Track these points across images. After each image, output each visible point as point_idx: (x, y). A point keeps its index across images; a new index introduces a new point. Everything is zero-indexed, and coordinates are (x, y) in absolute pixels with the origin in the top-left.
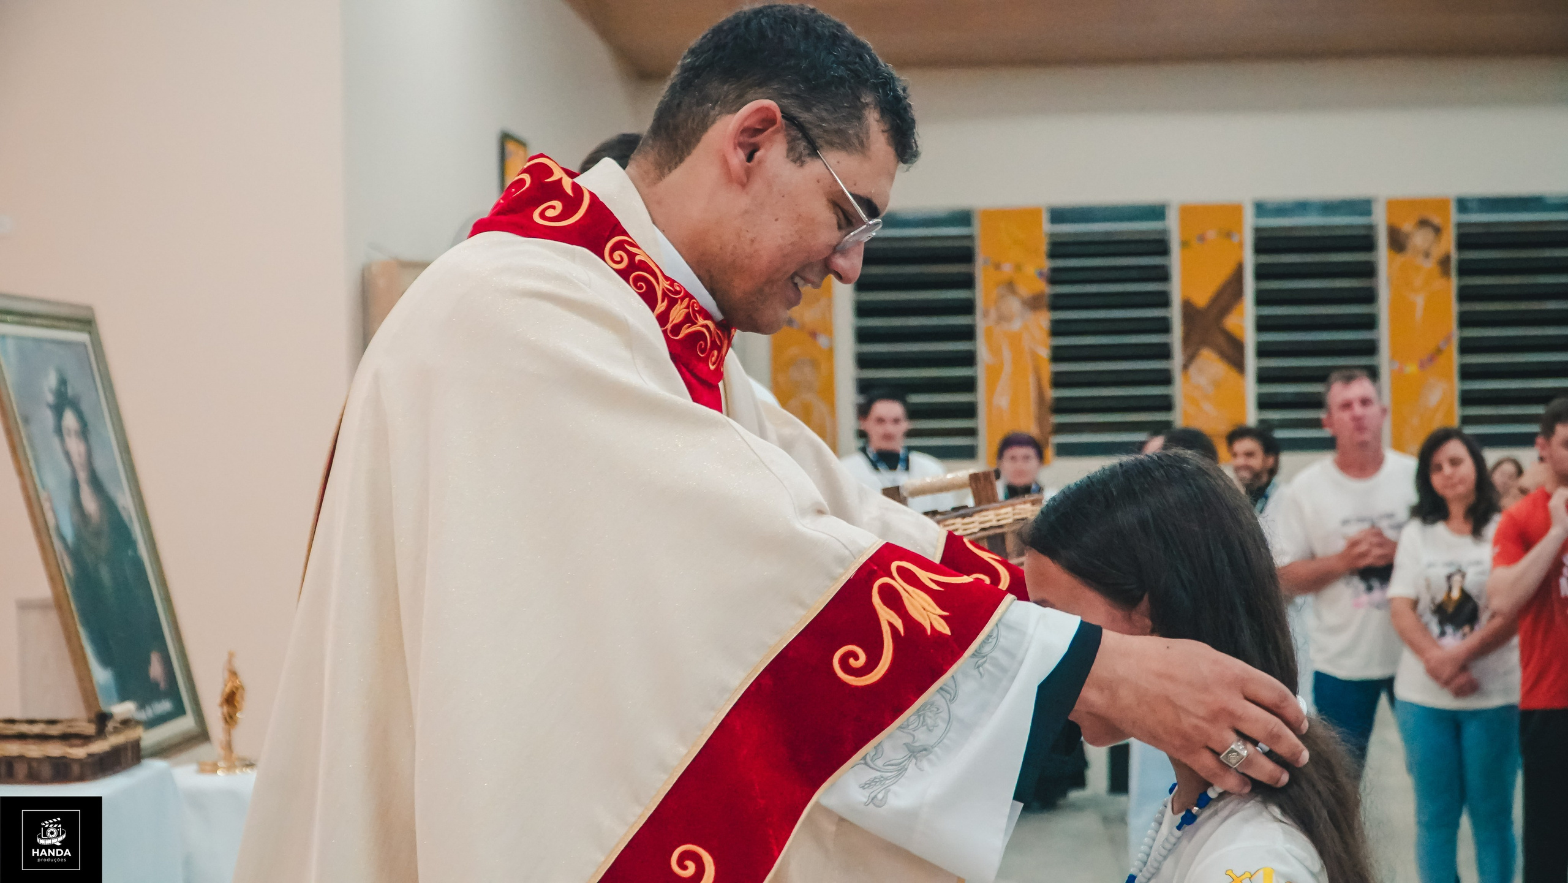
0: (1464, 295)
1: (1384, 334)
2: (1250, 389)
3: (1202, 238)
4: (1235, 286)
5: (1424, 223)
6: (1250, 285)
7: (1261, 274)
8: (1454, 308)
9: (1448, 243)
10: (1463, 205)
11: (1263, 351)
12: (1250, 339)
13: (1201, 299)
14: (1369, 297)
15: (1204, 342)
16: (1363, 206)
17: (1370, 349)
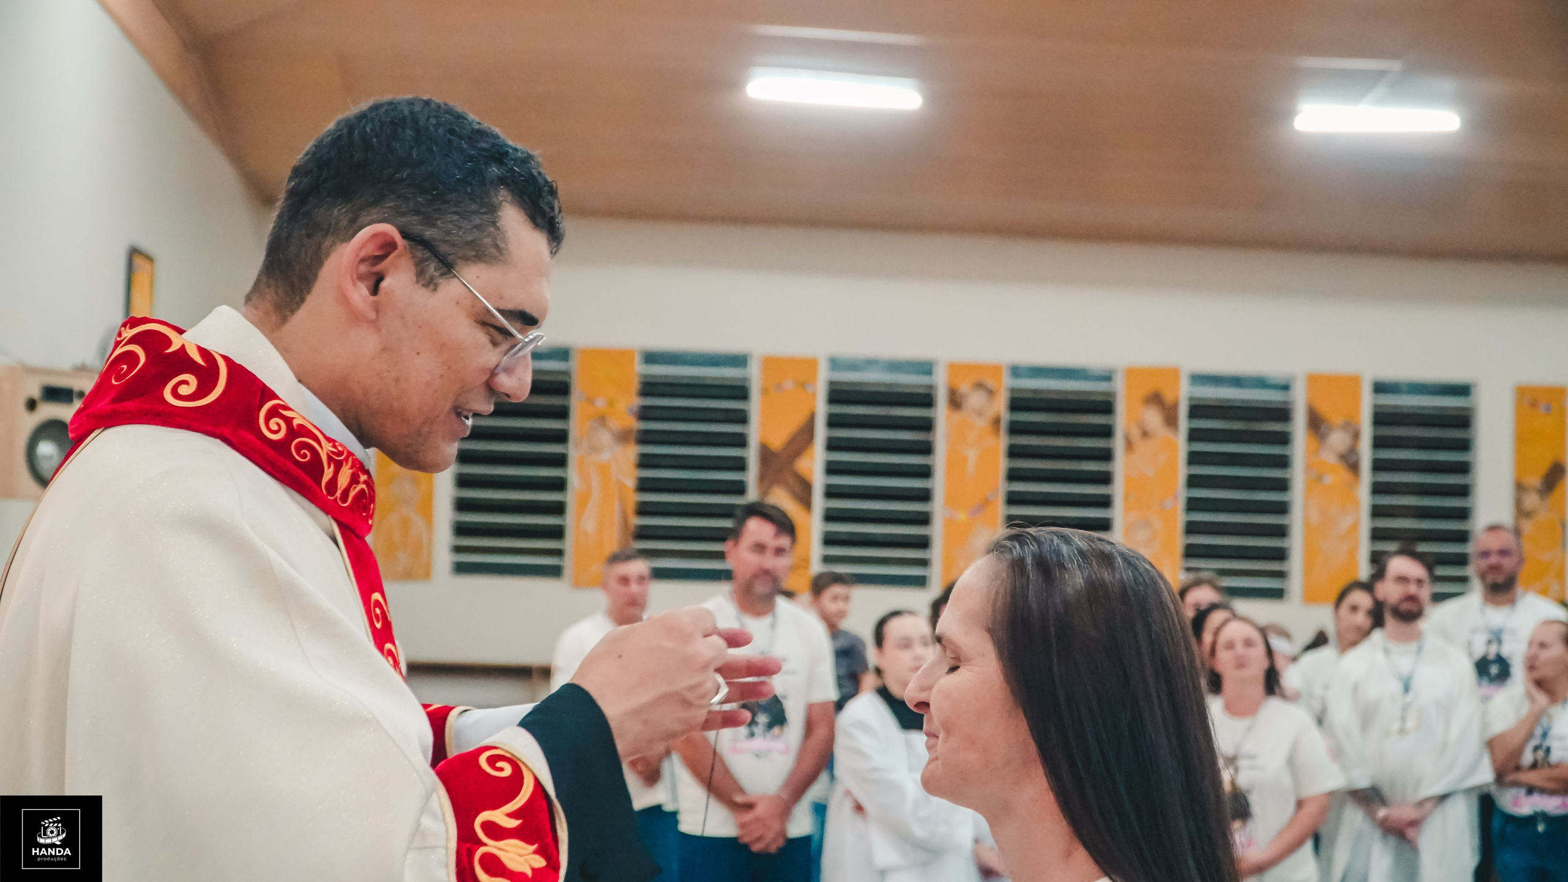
0: (1014, 452)
1: (939, 484)
2: (817, 526)
3: (779, 387)
4: (806, 432)
5: (980, 386)
6: (821, 433)
7: (834, 422)
8: (1002, 464)
9: (1000, 406)
10: (1016, 371)
11: (831, 493)
12: (819, 480)
13: (777, 441)
14: (926, 449)
15: (777, 481)
16: (926, 368)
17: (925, 496)
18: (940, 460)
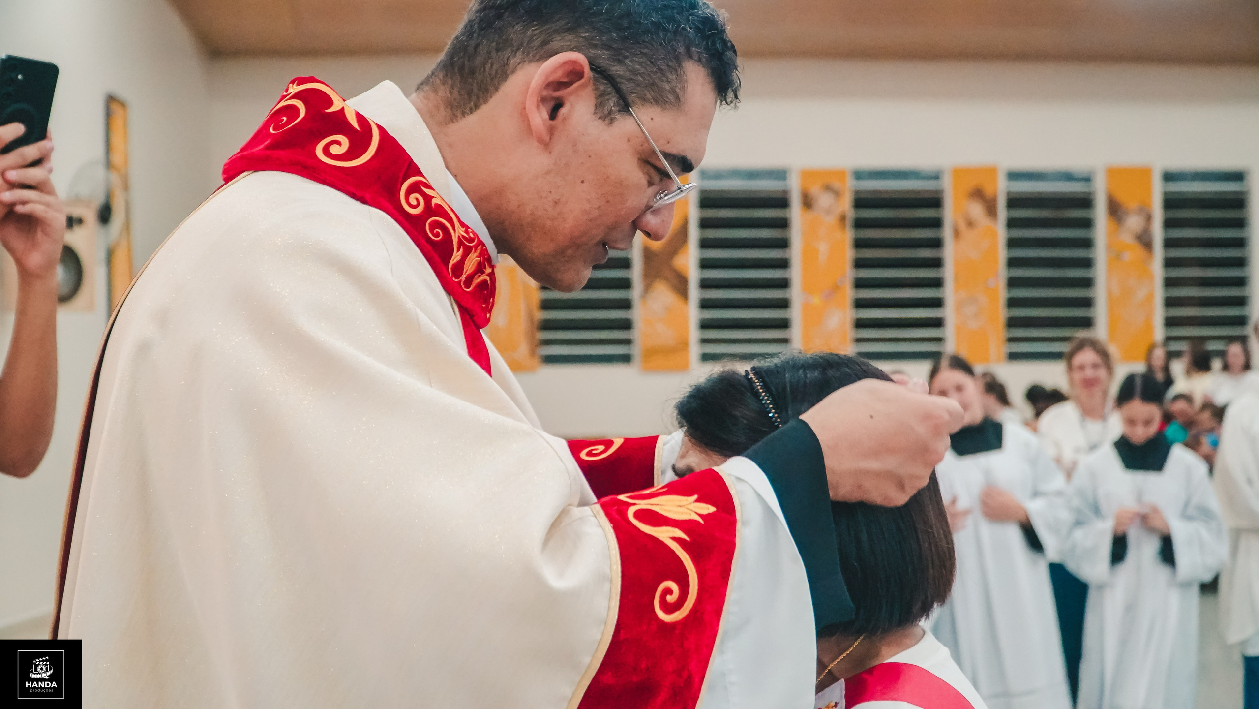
0: (859, 244)
1: (796, 274)
2: (693, 314)
4: (683, 232)
5: (828, 188)
6: (694, 234)
7: (705, 224)
8: (849, 254)
9: (846, 204)
10: (859, 175)
11: (705, 284)
12: (694, 275)
14: (784, 244)
15: (659, 276)
16: (781, 174)
17: (784, 284)
18: (796, 253)
